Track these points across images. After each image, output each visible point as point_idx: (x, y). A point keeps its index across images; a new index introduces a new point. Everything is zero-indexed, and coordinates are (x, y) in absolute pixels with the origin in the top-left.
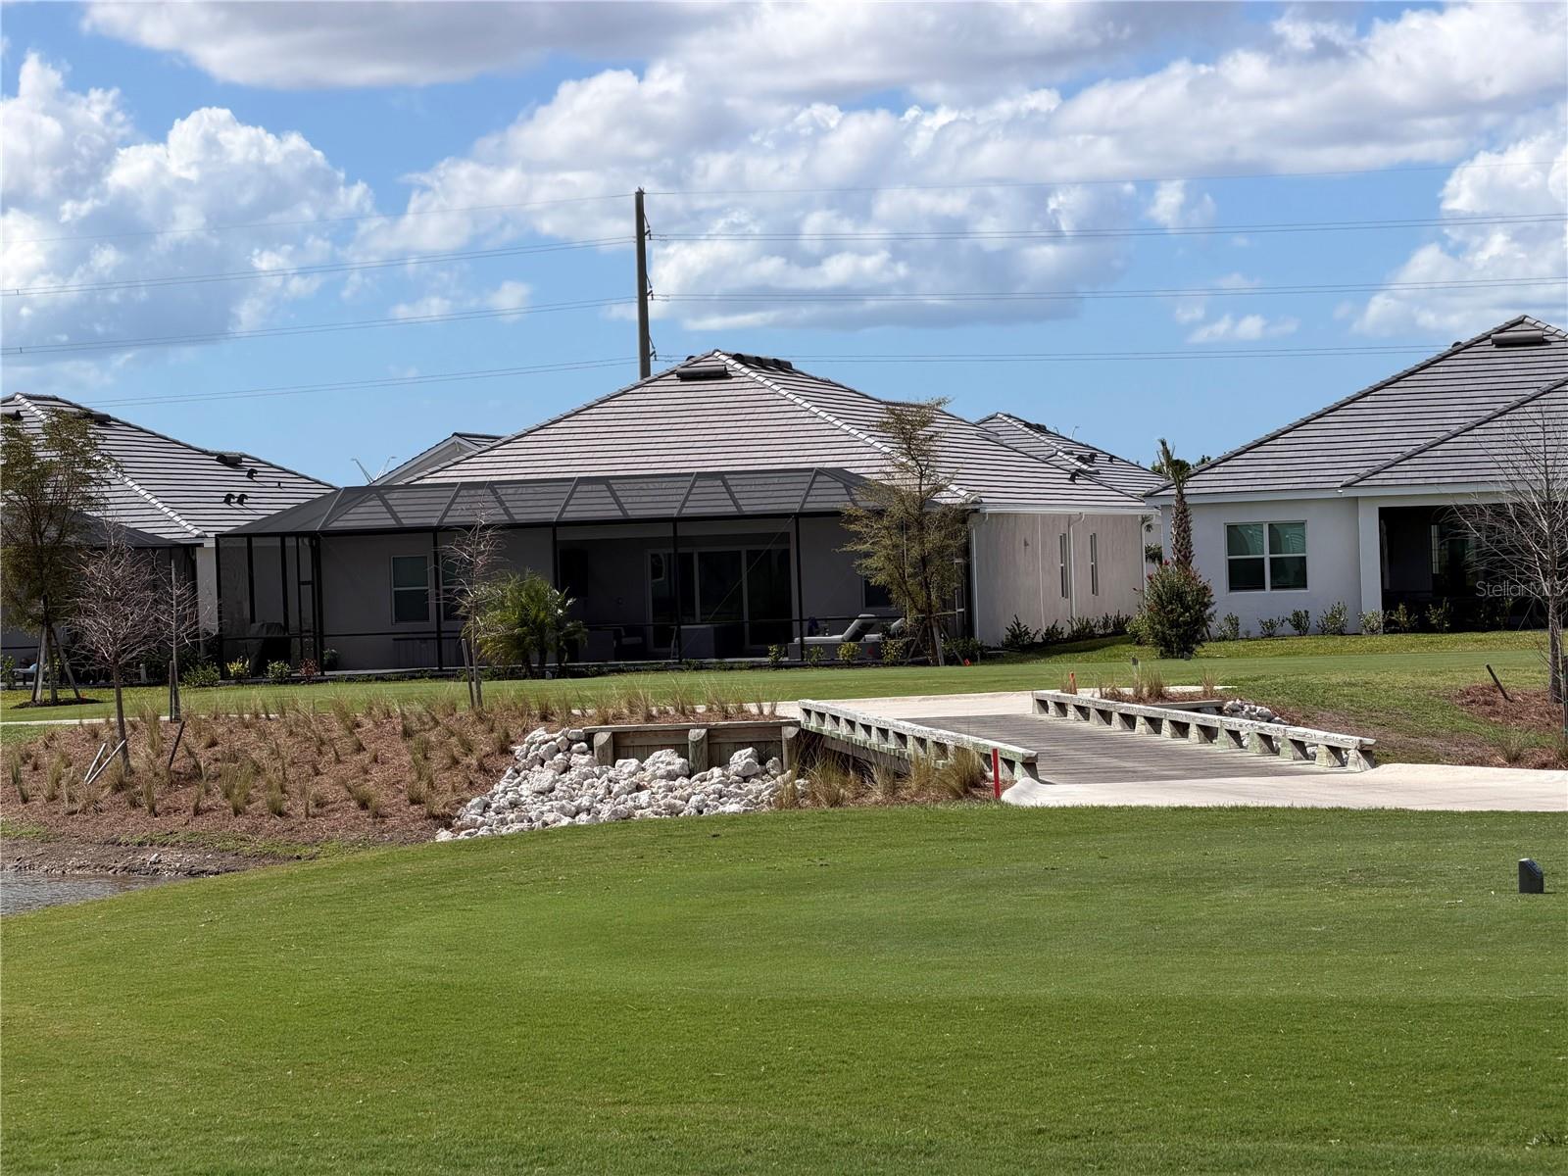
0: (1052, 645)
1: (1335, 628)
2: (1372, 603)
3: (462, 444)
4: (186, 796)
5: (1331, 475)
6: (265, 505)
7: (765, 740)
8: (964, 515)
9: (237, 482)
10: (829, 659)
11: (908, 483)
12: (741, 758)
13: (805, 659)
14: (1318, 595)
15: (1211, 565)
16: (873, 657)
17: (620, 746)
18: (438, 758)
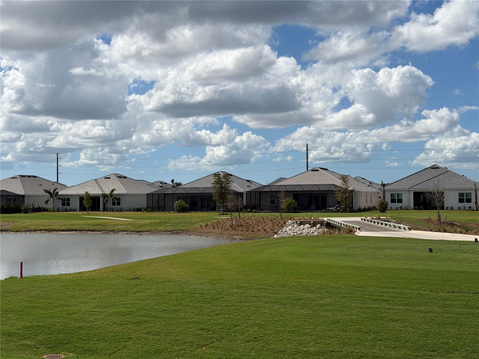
0: (365, 210)
1: (406, 209)
2: (412, 205)
3: (281, 179)
4: (240, 228)
5: (407, 187)
6: (253, 187)
7: (322, 223)
8: (352, 191)
9: (249, 184)
10: (332, 211)
11: (344, 186)
12: (318, 226)
13: (328, 211)
14: (404, 204)
15: (388, 199)
16: (338, 211)
17: (301, 223)
18: (275, 224)
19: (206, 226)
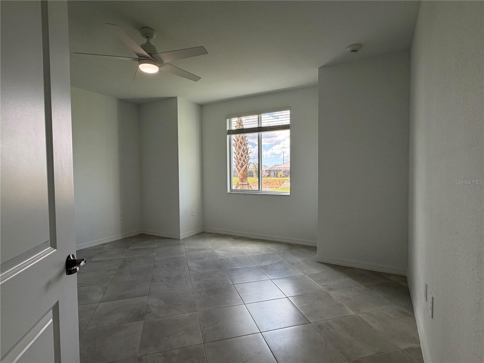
19: (254, 183)
